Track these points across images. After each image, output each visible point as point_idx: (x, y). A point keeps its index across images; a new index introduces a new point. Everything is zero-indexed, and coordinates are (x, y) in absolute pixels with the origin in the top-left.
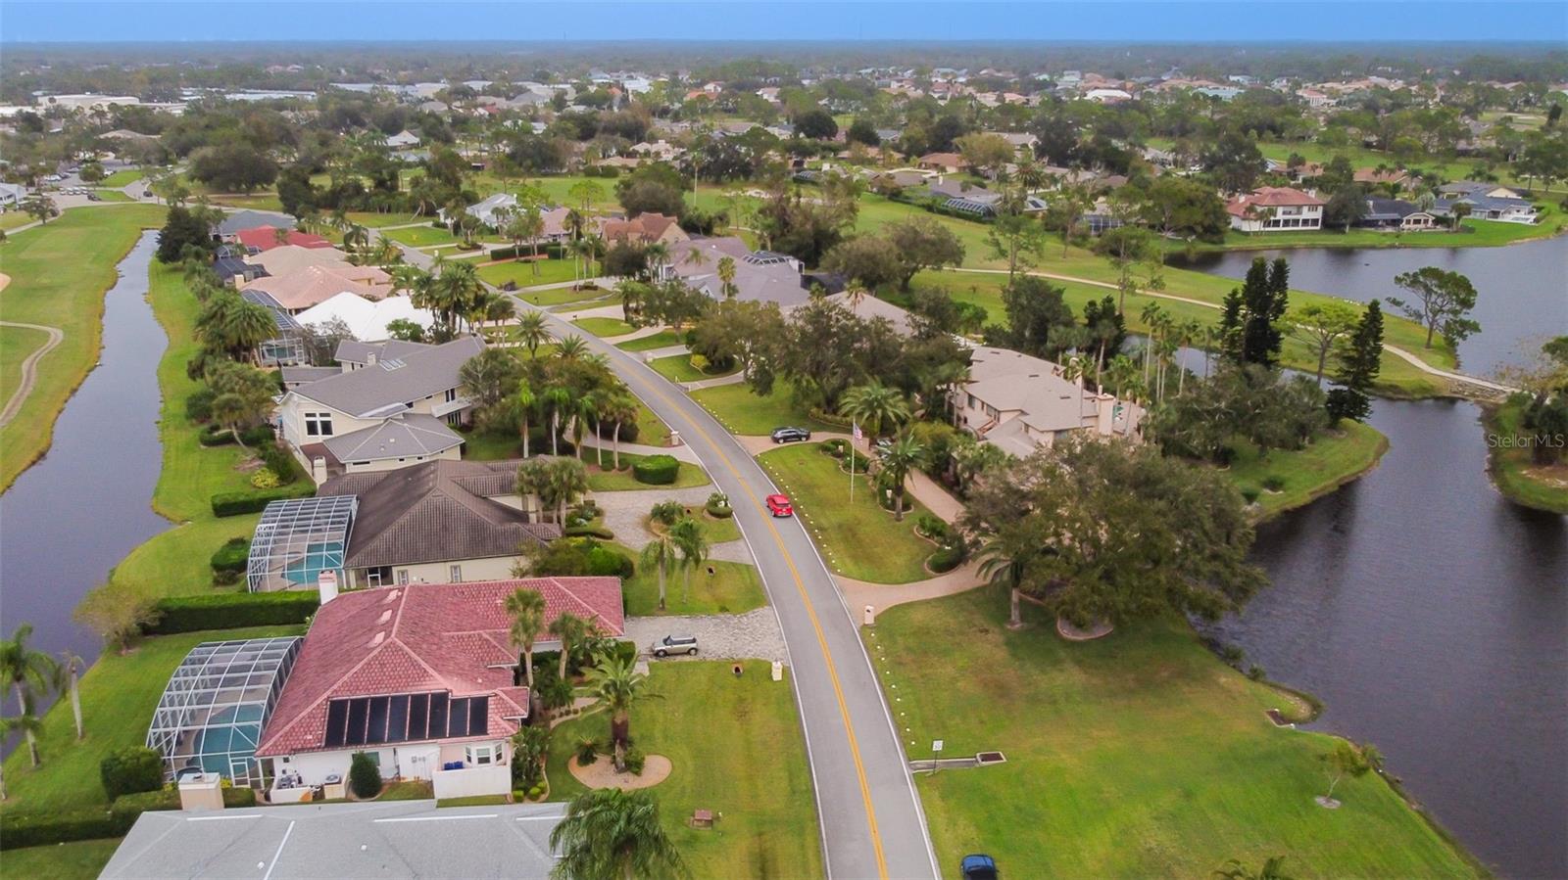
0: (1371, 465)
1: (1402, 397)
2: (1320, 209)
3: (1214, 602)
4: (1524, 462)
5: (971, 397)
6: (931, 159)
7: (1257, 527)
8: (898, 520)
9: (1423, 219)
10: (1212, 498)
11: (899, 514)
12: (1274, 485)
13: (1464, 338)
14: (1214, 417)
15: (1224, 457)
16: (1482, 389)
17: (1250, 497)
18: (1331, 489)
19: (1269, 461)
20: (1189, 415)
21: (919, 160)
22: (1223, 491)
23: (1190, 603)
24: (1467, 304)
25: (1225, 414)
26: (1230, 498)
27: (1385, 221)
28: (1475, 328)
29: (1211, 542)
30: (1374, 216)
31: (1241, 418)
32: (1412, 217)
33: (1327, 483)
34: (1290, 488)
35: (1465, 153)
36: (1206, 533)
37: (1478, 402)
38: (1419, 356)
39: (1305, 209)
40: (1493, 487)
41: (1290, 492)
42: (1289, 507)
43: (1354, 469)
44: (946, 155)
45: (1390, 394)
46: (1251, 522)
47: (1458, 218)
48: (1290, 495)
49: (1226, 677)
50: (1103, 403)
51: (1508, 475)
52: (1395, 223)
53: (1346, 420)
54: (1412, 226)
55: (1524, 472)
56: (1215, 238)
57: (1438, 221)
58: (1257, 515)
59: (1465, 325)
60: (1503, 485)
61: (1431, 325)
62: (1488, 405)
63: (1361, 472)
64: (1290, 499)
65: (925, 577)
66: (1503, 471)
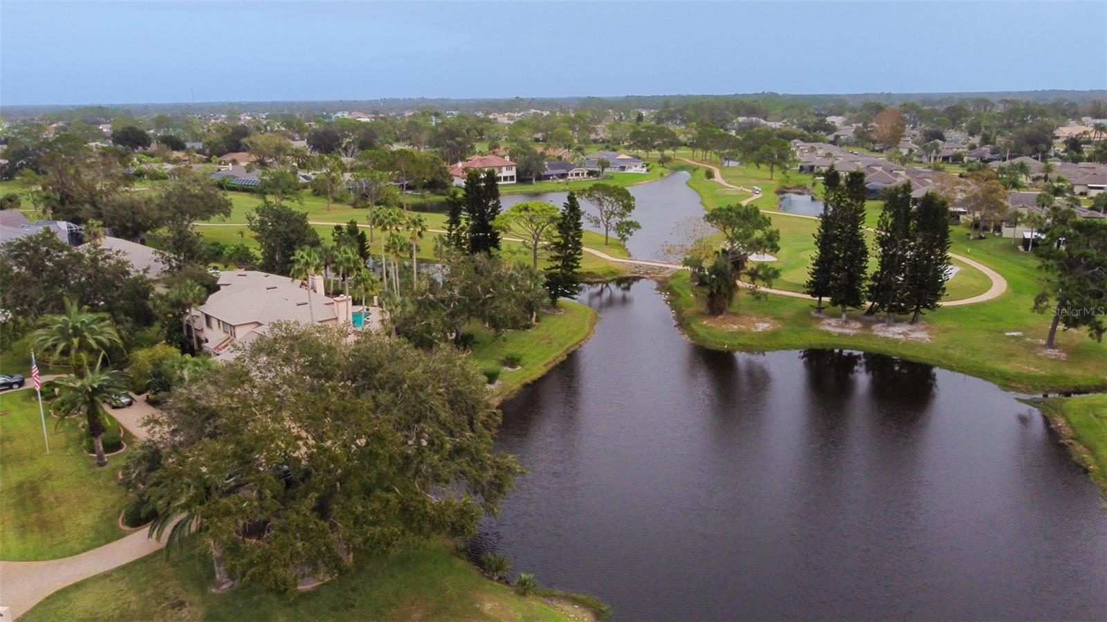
0: (588, 334)
1: (598, 280)
2: (514, 168)
3: (463, 512)
4: (700, 314)
5: (208, 317)
6: (229, 157)
7: (501, 406)
8: (102, 464)
9: (580, 172)
10: (445, 380)
11: (100, 457)
12: (512, 362)
13: (631, 234)
14: (448, 306)
15: (464, 342)
16: (652, 268)
17: (492, 377)
18: (561, 359)
19: (505, 340)
20: (426, 306)
21: (219, 159)
22: (458, 370)
23: (432, 521)
24: (629, 207)
25: (459, 300)
26: (467, 378)
27: (557, 175)
28: (637, 226)
29: (451, 434)
30: (549, 172)
31: (474, 305)
32: (574, 171)
33: (556, 354)
34: (525, 364)
35: (595, 141)
36: (443, 425)
37: (652, 278)
38: (602, 251)
39: (504, 169)
40: (685, 338)
41: (527, 366)
42: (528, 380)
43: (577, 338)
44: (241, 154)
45: (588, 279)
46: (496, 402)
47: (603, 170)
48: (528, 369)
49: (491, 600)
50: (340, 304)
51: (694, 326)
52: (563, 176)
53: (562, 299)
54: (574, 177)
55: (705, 323)
56: (444, 192)
57: (590, 173)
58: (501, 393)
59: (630, 224)
60: (693, 335)
61: (607, 227)
62: (660, 279)
63: (582, 340)
64: (528, 373)
65: (116, 535)
66: (688, 324)
